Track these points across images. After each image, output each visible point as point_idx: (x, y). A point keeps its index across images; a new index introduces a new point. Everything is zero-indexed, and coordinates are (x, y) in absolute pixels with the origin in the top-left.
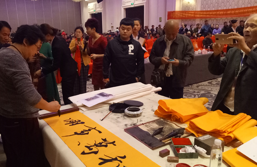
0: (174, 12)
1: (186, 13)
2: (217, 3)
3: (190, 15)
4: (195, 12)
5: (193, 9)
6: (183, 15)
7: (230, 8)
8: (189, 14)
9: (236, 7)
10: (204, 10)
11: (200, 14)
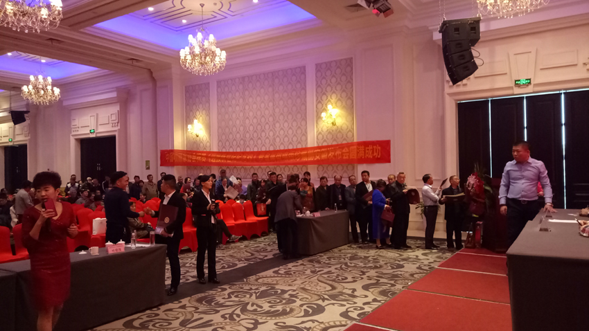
0: (172, 151)
1: (192, 155)
2: (242, 139)
3: (199, 158)
4: (209, 154)
5: (205, 149)
6: (187, 158)
7: (264, 149)
8: (197, 156)
9: (272, 149)
10: (224, 150)
11: (217, 158)
